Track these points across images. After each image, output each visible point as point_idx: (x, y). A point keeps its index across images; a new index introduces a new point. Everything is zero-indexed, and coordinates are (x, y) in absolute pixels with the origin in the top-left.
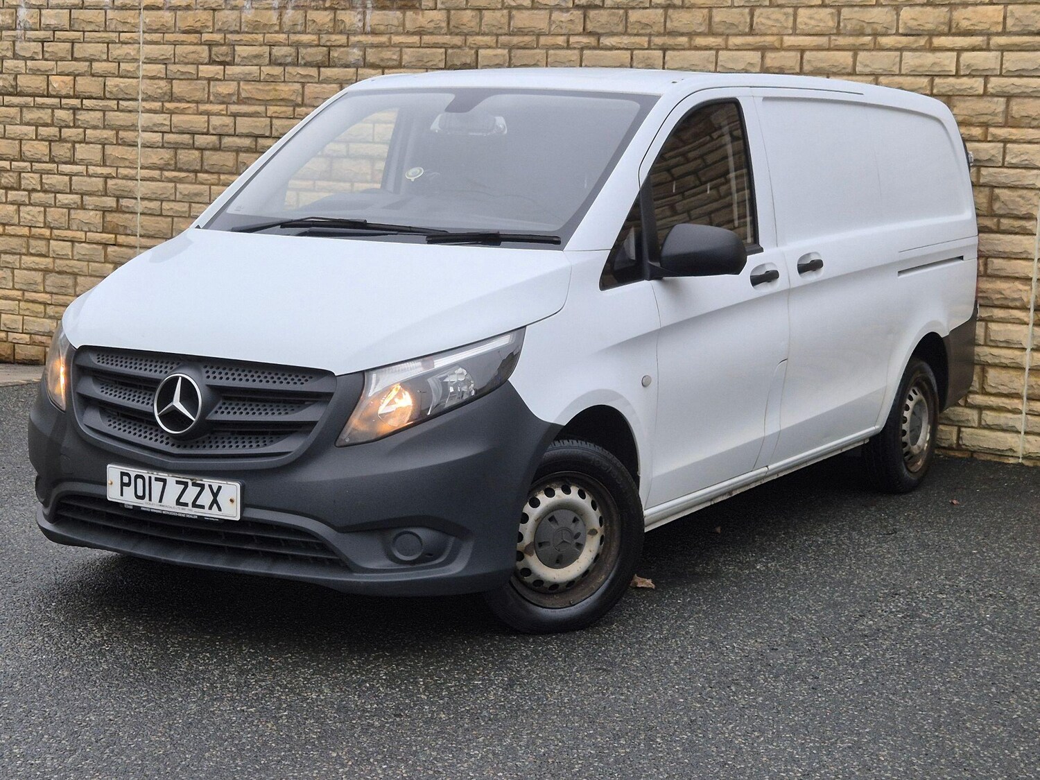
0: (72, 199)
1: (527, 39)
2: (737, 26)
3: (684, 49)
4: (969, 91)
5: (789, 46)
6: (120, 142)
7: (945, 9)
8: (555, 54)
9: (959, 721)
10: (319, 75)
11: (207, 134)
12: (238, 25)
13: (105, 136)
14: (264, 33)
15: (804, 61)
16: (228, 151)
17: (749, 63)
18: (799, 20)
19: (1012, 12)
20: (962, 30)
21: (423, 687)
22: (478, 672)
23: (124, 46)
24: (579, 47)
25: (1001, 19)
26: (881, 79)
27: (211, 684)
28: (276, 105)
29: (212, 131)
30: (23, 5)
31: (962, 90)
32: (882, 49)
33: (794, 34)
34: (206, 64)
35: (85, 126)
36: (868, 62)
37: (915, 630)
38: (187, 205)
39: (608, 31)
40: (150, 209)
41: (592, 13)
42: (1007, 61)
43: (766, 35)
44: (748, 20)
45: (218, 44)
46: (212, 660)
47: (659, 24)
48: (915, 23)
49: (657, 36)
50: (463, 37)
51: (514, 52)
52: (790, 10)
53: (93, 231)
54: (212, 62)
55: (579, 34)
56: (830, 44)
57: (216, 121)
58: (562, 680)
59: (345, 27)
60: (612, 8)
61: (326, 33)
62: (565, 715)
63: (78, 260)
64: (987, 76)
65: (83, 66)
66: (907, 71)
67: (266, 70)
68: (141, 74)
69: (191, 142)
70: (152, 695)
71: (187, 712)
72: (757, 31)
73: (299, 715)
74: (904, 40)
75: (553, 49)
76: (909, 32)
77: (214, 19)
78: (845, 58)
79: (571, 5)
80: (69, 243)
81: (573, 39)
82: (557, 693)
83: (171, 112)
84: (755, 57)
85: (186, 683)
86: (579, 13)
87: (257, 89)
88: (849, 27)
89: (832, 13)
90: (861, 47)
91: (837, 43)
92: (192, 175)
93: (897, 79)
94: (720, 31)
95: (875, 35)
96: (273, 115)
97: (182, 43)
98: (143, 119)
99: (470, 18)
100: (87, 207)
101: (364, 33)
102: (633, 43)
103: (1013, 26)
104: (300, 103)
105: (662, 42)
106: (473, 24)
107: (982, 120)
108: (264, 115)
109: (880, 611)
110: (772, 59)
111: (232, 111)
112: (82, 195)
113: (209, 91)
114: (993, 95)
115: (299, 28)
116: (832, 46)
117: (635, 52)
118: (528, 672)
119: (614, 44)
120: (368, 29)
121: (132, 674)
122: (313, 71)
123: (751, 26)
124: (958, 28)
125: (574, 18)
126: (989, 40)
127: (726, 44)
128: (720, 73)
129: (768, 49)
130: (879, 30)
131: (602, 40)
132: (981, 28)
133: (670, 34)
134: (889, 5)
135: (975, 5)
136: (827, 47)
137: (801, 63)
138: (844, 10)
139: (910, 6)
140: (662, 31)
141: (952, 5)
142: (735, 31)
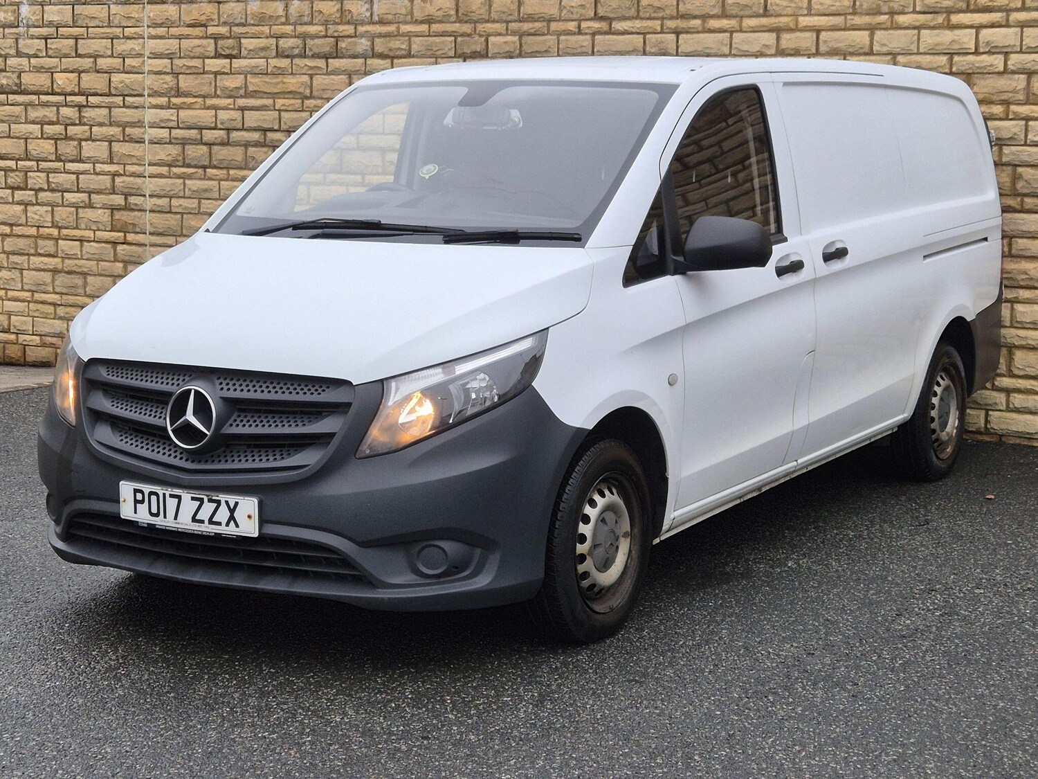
0: (79, 198)
1: (538, 25)
2: (751, 8)
3: (698, 32)
4: (989, 68)
5: (805, 27)
6: (126, 139)
8: (567, 40)
9: (1006, 728)
10: (327, 66)
11: (215, 128)
12: (244, 17)
13: (112, 133)
14: (271, 25)
15: (820, 41)
16: (237, 146)
17: (764, 45)
20: (981, 6)
21: (451, 705)
22: (507, 687)
23: (128, 41)
24: (591, 32)
26: (900, 58)
27: (231, 708)
28: (284, 98)
29: (219, 126)
30: (25, 2)
31: (982, 67)
32: (900, 28)
33: (809, 14)
34: (212, 58)
35: (91, 123)
36: (884, 42)
37: (954, 629)
38: (196, 201)
39: (619, 15)
40: (159, 206)
42: (1028, 37)
43: (780, 15)
45: (223, 37)
46: (232, 682)
47: (672, 7)
49: (670, 19)
50: (473, 25)
51: (525, 39)
53: (101, 230)
54: (218, 56)
55: (591, 19)
56: (846, 24)
57: (223, 115)
58: (594, 693)
59: (352, 17)
61: (333, 24)
62: (598, 733)
63: (87, 259)
64: (1006, 52)
65: (87, 63)
66: (925, 50)
67: (273, 62)
68: (146, 69)
69: (199, 137)
70: (170, 723)
71: (207, 741)
72: (771, 12)
73: (323, 740)
74: (922, 17)
75: (565, 35)
76: (926, 10)
77: (219, 13)
78: (862, 37)
80: (78, 243)
81: (584, 25)
82: (590, 708)
83: (178, 108)
84: (769, 38)
85: (205, 708)
87: (265, 82)
88: (865, 7)
90: (879, 26)
91: (854, 22)
92: (200, 171)
93: (914, 58)
94: (733, 12)
96: (282, 108)
97: (188, 37)
98: (150, 115)
99: (480, 5)
100: (95, 206)
101: (372, 23)
102: (646, 27)
103: (1032, 1)
104: (309, 95)
105: (675, 26)
106: (482, 11)
107: (1003, 98)
108: (272, 108)
109: (916, 609)
110: (788, 40)
111: (240, 105)
112: (90, 193)
113: (216, 85)
114: (1013, 72)
115: (306, 19)
116: (848, 25)
117: (648, 36)
118: (559, 685)
119: (626, 28)
120: (376, 18)
121: (148, 700)
122: (321, 63)
123: (766, 6)
124: (976, 5)
125: (584, 3)
126: (1008, 16)
127: (740, 26)
128: (735, 56)
129: (783, 30)
130: (896, 8)
131: (614, 24)
132: (999, 4)
133: (683, 17)
136: (843, 27)
137: (817, 44)
140: (675, 14)
142: (749, 12)
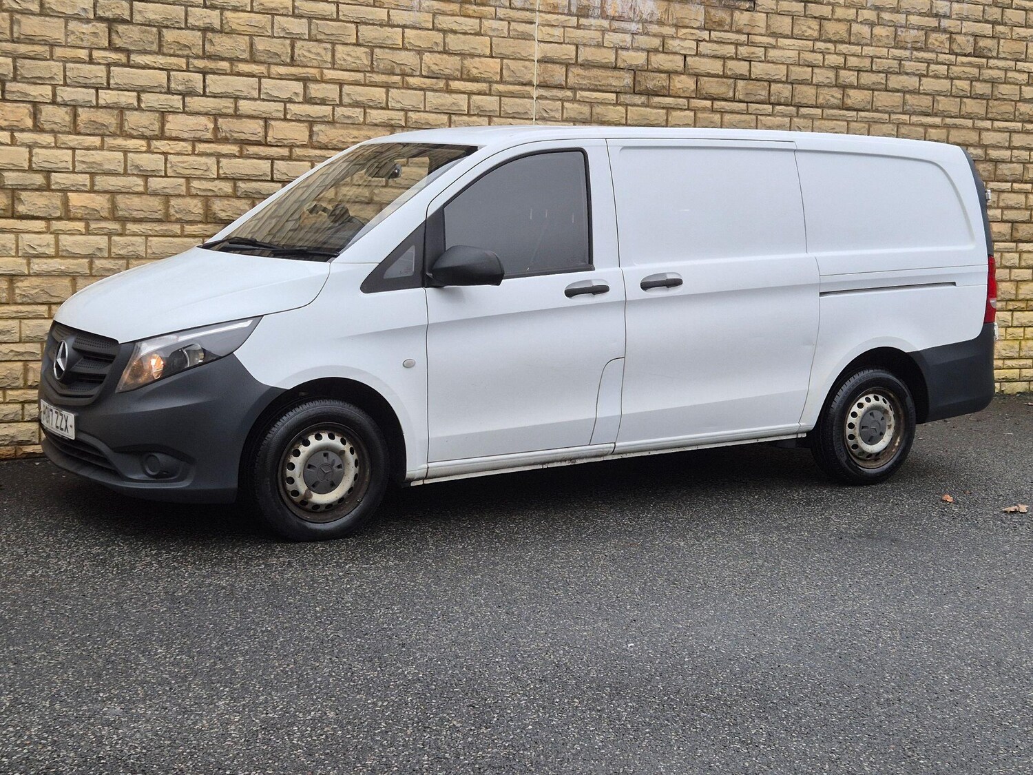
1: (37, 48)
2: (279, 56)
3: (226, 74)
5: (330, 79)
7: (458, 58)
8: (76, 69)
15: (343, 94)
18: (338, 55)
19: (507, 65)
20: (471, 76)
24: (105, 62)
25: (499, 71)
26: (409, 114)
32: (409, 87)
33: (333, 68)
36: (398, 99)
39: (141, 48)
41: (121, 28)
42: (505, 104)
43: (308, 67)
44: (290, 52)
47: (198, 47)
48: (437, 68)
49: (195, 58)
51: (20, 62)
52: (329, 46)
55: (105, 49)
56: (365, 79)
60: (142, 25)
66: (431, 109)
72: (298, 63)
74: (428, 81)
75: (73, 62)
76: (430, 75)
79: (92, 17)
81: (96, 54)
84: (298, 87)
86: (102, 27)
88: (381, 67)
89: (366, 52)
90: (392, 85)
91: (373, 79)
94: (262, 58)
95: (403, 75)
102: (171, 64)
105: (203, 65)
110: (316, 90)
116: (367, 82)
117: (172, 73)
119: (148, 63)
123: (292, 57)
124: (468, 75)
125: (97, 31)
126: (490, 86)
127: (269, 72)
128: (264, 100)
129: (310, 80)
130: (407, 71)
131: (133, 57)
132: (486, 76)
133: (211, 57)
134: (413, 50)
135: (480, 56)
136: (363, 83)
137: (341, 96)
138: (377, 51)
139: (430, 52)
140: (201, 54)
141: (463, 55)
142: (278, 60)
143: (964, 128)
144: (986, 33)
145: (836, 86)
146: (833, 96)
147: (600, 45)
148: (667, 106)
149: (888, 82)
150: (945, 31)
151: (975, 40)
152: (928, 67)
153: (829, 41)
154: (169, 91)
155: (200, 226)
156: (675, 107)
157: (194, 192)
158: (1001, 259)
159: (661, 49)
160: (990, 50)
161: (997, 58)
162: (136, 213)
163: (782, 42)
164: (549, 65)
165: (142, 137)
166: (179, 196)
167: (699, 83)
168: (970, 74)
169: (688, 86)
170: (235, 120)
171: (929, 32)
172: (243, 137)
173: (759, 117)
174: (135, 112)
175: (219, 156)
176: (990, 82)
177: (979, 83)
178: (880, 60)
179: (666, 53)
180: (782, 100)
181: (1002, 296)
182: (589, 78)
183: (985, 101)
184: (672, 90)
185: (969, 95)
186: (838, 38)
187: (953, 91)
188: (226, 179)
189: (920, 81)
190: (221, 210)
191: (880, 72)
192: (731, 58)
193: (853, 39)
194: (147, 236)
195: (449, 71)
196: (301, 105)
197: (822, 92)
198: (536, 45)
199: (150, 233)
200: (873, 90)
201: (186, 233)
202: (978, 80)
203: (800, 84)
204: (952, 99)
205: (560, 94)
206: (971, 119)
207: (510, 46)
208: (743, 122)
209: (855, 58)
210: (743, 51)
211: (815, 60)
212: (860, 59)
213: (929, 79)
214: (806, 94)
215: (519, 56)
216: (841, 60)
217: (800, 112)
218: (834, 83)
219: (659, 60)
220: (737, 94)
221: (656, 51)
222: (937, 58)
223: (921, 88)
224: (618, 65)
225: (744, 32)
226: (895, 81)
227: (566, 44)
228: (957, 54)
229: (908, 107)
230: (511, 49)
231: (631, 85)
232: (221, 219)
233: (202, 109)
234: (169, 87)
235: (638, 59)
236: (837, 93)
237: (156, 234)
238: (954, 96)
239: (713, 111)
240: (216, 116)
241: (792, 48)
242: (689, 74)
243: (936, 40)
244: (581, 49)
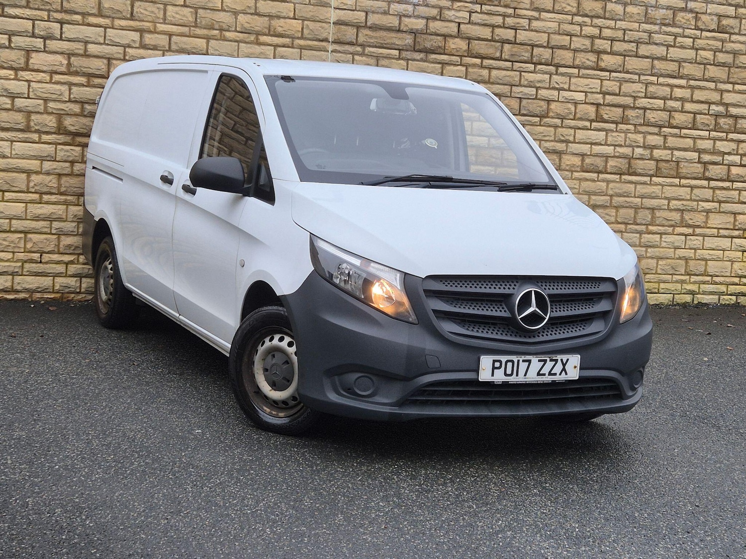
2: (121, 12)
3: (78, 25)
5: (161, 31)
7: (267, 19)
15: (172, 42)
18: (168, 14)
19: (307, 26)
20: (277, 33)
25: (301, 30)
32: (225, 39)
33: (165, 23)
36: (216, 47)
39: (12, 3)
42: (304, 55)
43: (144, 21)
44: (130, 9)
47: (57, 4)
48: (249, 25)
49: (55, 12)
52: (162, 6)
56: (190, 32)
66: (243, 56)
72: (136, 18)
74: (241, 36)
76: (243, 31)
84: (136, 36)
88: (203, 23)
89: (191, 12)
90: (212, 37)
91: (196, 32)
94: (108, 14)
95: (221, 30)
102: (35, 15)
103: (309, 34)
105: (61, 17)
110: (149, 39)
116: (192, 34)
117: (36, 22)
119: (17, 14)
123: (132, 13)
124: (275, 32)
126: (293, 41)
127: (113, 24)
128: (108, 45)
129: (145, 31)
130: (224, 27)
131: (6, 9)
132: (289, 33)
133: (67, 12)
134: (230, 11)
135: (284, 18)
136: (188, 35)
137: (170, 44)
138: (200, 11)
139: (244, 13)
140: (59, 9)
141: (270, 16)
142: (120, 16)
143: (707, 89)
144: (729, 14)
145: (592, 51)
146: (588, 59)
147: (386, 13)
148: (443, 61)
149: (639, 50)
150: (691, 11)
151: (719, 19)
152: (675, 39)
153: (586, 16)
154: (33, 36)
155: (54, 136)
156: (449, 62)
157: (50, 110)
158: (739, 195)
159: (438, 17)
160: (732, 27)
161: (739, 34)
162: (4, 124)
163: (544, 15)
164: (343, 27)
165: (11, 68)
166: (38, 113)
167: (470, 45)
168: (713, 46)
169: (461, 47)
170: (84, 59)
171: (677, 12)
172: (90, 71)
173: (522, 73)
174: (6, 50)
175: (71, 85)
176: (732, 53)
177: (721, 54)
178: (631, 32)
179: (443, 21)
180: (543, 61)
181: (740, 226)
182: (376, 38)
183: (727, 69)
184: (447, 49)
185: (712, 63)
186: (594, 13)
187: (698, 59)
188: (76, 102)
189: (667, 50)
190: (71, 125)
191: (631, 42)
192: (499, 27)
193: (607, 15)
194: (12, 141)
195: (259, 28)
196: (137, 50)
197: (578, 56)
198: (333, 11)
199: (15, 139)
200: (625, 56)
201: (42, 141)
202: (721, 51)
203: (559, 48)
204: (696, 65)
205: (351, 49)
206: (713, 82)
207: (310, 11)
208: (508, 76)
209: (609, 30)
210: (510, 21)
211: (574, 31)
212: (614, 31)
213: (675, 49)
214: (566, 56)
215: (318, 19)
216: (596, 31)
217: (559, 71)
218: (590, 49)
219: (435, 26)
220: (503, 55)
221: (434, 19)
222: (683, 33)
223: (668, 56)
224: (401, 29)
225: (511, 7)
226: (644, 50)
227: (358, 11)
228: (702, 30)
229: (656, 71)
230: (311, 13)
231: (412, 44)
232: (70, 132)
233: (58, 50)
234: (33, 33)
235: (419, 24)
236: (593, 57)
237: (19, 140)
238: (698, 63)
239: (482, 67)
240: (69, 55)
241: (554, 20)
242: (462, 38)
243: (683, 18)
244: (370, 16)
